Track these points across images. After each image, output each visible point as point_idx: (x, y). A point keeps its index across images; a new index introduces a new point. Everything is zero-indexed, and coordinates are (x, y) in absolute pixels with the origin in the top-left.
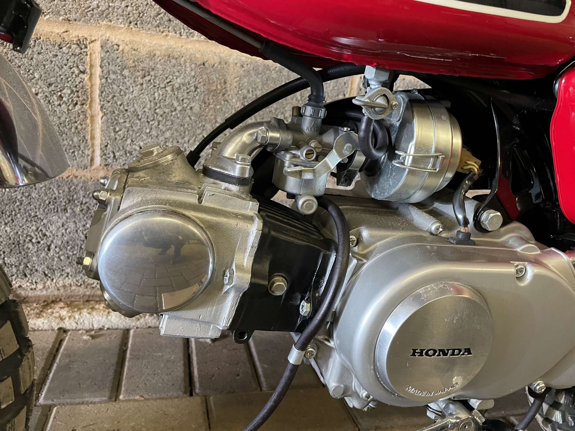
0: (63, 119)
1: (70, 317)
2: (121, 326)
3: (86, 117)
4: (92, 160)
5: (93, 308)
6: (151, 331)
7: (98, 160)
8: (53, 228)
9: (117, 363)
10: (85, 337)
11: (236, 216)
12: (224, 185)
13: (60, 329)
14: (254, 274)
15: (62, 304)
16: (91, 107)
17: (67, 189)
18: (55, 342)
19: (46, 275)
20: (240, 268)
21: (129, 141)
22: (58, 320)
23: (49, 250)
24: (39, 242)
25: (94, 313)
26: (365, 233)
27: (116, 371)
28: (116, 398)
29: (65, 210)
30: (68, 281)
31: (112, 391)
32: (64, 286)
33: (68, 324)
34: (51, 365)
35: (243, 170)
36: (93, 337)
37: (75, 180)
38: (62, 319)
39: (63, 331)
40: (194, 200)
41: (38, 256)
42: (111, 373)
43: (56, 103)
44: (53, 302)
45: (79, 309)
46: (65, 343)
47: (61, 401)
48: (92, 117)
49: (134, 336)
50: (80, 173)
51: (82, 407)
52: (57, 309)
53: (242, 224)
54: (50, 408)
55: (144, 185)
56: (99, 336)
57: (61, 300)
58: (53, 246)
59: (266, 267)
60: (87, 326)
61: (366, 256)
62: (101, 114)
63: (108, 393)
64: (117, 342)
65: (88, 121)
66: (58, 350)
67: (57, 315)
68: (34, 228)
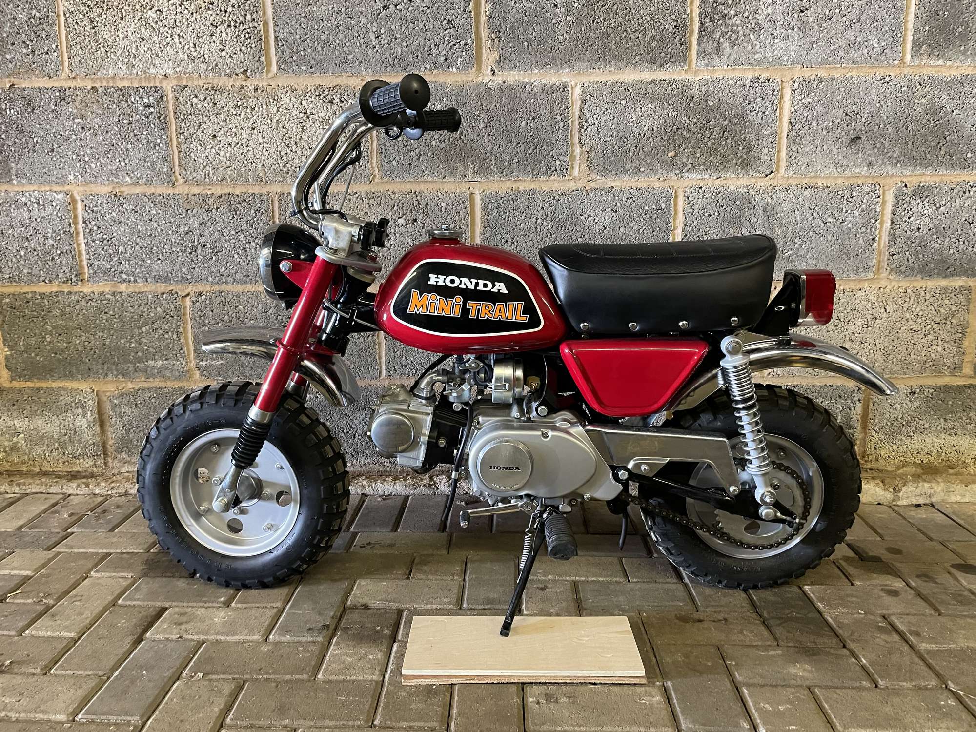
0: (361, 347)
1: (369, 486)
2: (403, 493)
3: (375, 344)
4: (380, 372)
5: (384, 480)
6: (424, 497)
7: (384, 373)
8: (357, 422)
9: (398, 514)
10: (379, 499)
11: (422, 413)
12: (420, 400)
13: (362, 494)
14: (430, 437)
15: (364, 477)
16: (378, 337)
17: (365, 394)
18: (359, 501)
19: (353, 456)
20: (424, 435)
21: (404, 358)
22: (361, 488)
23: (354, 437)
24: (348, 432)
25: (385, 483)
26: (481, 419)
27: (397, 518)
28: (396, 531)
29: (364, 408)
30: (367, 460)
31: (393, 527)
32: (365, 464)
33: (368, 491)
34: (357, 515)
35: (427, 394)
36: (384, 499)
37: (370, 388)
38: (364, 487)
39: (364, 495)
40: (406, 408)
41: (348, 442)
42: (394, 519)
43: (357, 337)
44: (358, 476)
45: (375, 481)
46: (366, 503)
47: (363, 530)
48: (379, 343)
49: (412, 500)
50: (373, 382)
51: (376, 534)
52: (361, 480)
53: (424, 417)
54: (357, 533)
55: (387, 402)
56: (388, 499)
57: (363, 475)
58: (357, 435)
59: (435, 434)
60: (380, 492)
61: (480, 429)
62: (385, 341)
63: (391, 528)
64: (399, 502)
65: (377, 347)
66: (361, 506)
67: (360, 484)
68: (345, 422)
